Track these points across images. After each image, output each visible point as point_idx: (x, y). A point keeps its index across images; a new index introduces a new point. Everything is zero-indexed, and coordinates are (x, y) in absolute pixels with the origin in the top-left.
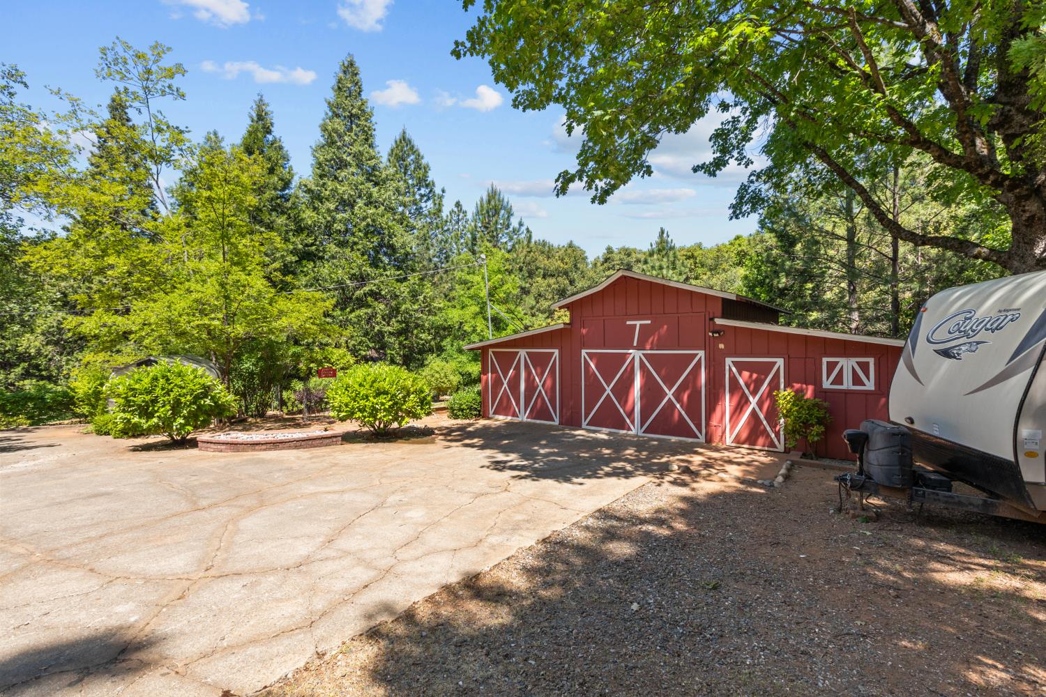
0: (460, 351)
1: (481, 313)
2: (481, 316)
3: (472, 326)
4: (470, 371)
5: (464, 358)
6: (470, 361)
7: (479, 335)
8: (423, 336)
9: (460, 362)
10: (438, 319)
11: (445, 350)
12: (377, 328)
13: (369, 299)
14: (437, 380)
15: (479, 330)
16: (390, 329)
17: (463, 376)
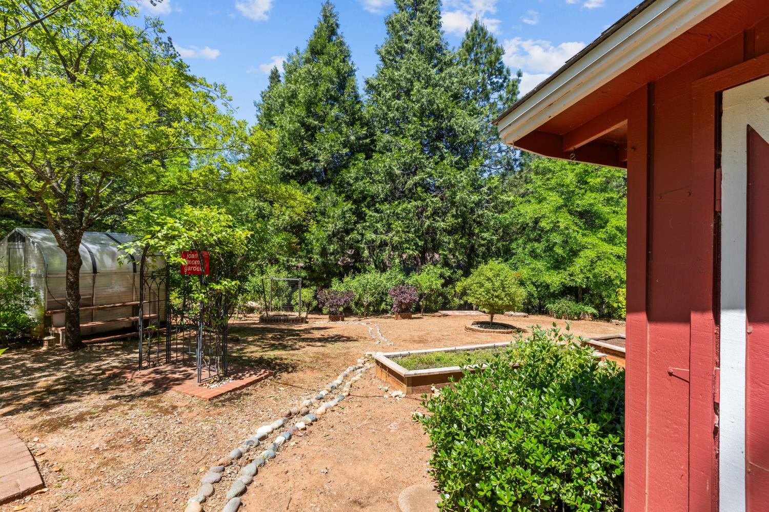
0: (534, 255)
1: (566, 206)
2: (564, 209)
3: (552, 222)
4: (549, 281)
5: (540, 265)
6: (548, 269)
7: (562, 234)
8: (485, 235)
9: (533, 269)
10: (506, 217)
11: (514, 254)
12: (428, 223)
13: (419, 189)
14: (488, 291)
15: (562, 226)
16: (442, 225)
17: (537, 287)
